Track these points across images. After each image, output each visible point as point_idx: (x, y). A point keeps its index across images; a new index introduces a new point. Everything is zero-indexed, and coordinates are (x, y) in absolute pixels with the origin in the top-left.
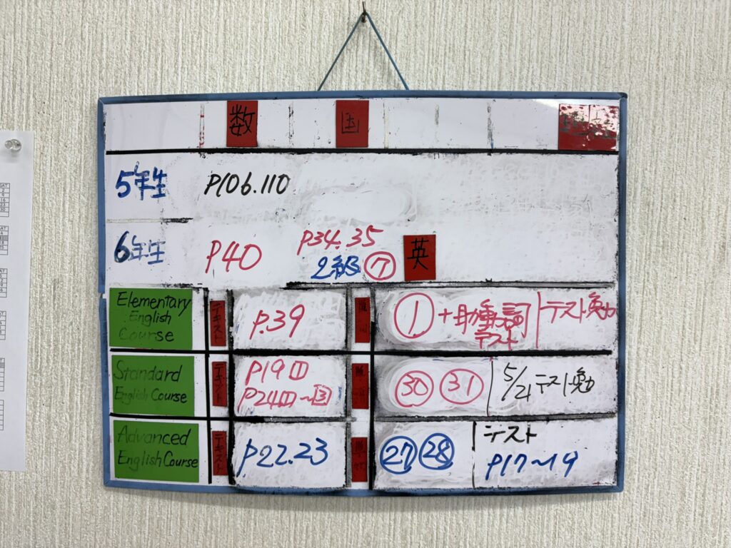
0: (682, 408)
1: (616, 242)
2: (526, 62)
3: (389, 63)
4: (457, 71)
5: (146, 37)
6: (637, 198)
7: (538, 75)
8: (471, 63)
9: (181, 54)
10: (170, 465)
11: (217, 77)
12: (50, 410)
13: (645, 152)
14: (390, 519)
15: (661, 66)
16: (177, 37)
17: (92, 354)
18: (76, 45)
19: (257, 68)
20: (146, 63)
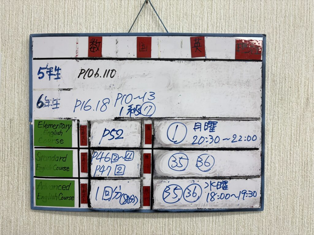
0: (291, 171)
1: (261, 100)
2: (219, 20)
3: (159, 20)
4: (189, 24)
5: (51, 11)
6: (269, 78)
7: (224, 25)
8: (195, 20)
9: (66, 18)
10: (61, 199)
11: (83, 28)
12: (9, 178)
13: (272, 58)
14: (163, 224)
15: (278, 21)
16: (65, 11)
17: (27, 152)
18: (20, 15)
19: (100, 24)
20: (51, 22)
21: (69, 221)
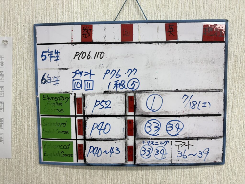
1: (224, 75)
2: (191, 9)
3: (140, 10)
4: (165, 13)
5: (52, 2)
6: (232, 59)
7: (196, 14)
8: (171, 10)
9: (64, 8)
10: (63, 156)
11: (78, 16)
12: (20, 137)
13: (235, 42)
14: (141, 175)
15: (240, 11)
16: (63, 1)
17: (34, 117)
18: (27, 5)
19: (92, 13)
20: (52, 11)
21: (67, 171)
